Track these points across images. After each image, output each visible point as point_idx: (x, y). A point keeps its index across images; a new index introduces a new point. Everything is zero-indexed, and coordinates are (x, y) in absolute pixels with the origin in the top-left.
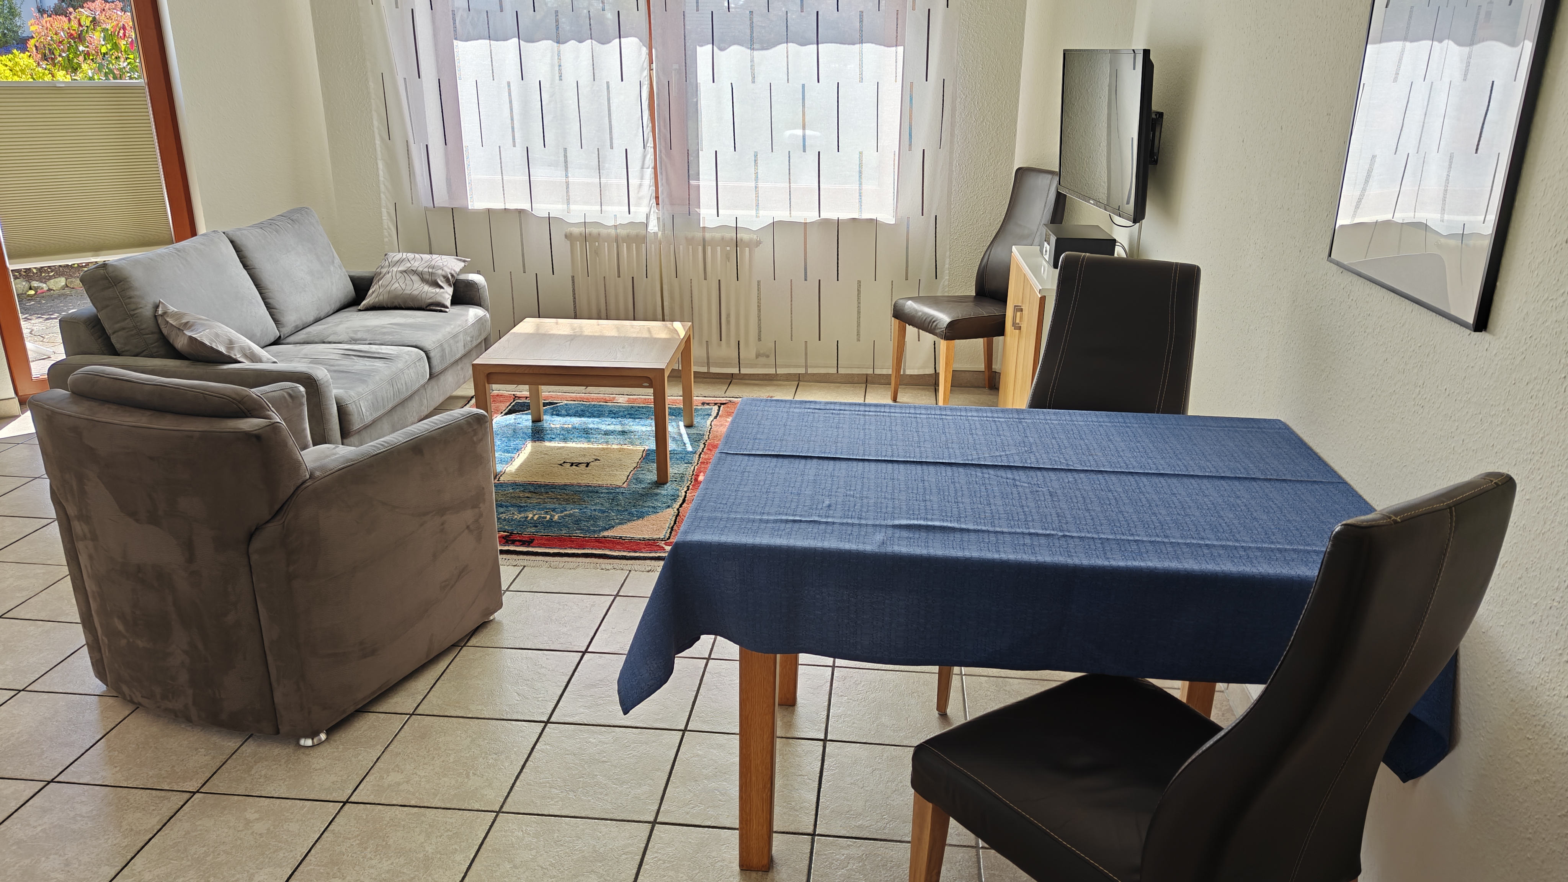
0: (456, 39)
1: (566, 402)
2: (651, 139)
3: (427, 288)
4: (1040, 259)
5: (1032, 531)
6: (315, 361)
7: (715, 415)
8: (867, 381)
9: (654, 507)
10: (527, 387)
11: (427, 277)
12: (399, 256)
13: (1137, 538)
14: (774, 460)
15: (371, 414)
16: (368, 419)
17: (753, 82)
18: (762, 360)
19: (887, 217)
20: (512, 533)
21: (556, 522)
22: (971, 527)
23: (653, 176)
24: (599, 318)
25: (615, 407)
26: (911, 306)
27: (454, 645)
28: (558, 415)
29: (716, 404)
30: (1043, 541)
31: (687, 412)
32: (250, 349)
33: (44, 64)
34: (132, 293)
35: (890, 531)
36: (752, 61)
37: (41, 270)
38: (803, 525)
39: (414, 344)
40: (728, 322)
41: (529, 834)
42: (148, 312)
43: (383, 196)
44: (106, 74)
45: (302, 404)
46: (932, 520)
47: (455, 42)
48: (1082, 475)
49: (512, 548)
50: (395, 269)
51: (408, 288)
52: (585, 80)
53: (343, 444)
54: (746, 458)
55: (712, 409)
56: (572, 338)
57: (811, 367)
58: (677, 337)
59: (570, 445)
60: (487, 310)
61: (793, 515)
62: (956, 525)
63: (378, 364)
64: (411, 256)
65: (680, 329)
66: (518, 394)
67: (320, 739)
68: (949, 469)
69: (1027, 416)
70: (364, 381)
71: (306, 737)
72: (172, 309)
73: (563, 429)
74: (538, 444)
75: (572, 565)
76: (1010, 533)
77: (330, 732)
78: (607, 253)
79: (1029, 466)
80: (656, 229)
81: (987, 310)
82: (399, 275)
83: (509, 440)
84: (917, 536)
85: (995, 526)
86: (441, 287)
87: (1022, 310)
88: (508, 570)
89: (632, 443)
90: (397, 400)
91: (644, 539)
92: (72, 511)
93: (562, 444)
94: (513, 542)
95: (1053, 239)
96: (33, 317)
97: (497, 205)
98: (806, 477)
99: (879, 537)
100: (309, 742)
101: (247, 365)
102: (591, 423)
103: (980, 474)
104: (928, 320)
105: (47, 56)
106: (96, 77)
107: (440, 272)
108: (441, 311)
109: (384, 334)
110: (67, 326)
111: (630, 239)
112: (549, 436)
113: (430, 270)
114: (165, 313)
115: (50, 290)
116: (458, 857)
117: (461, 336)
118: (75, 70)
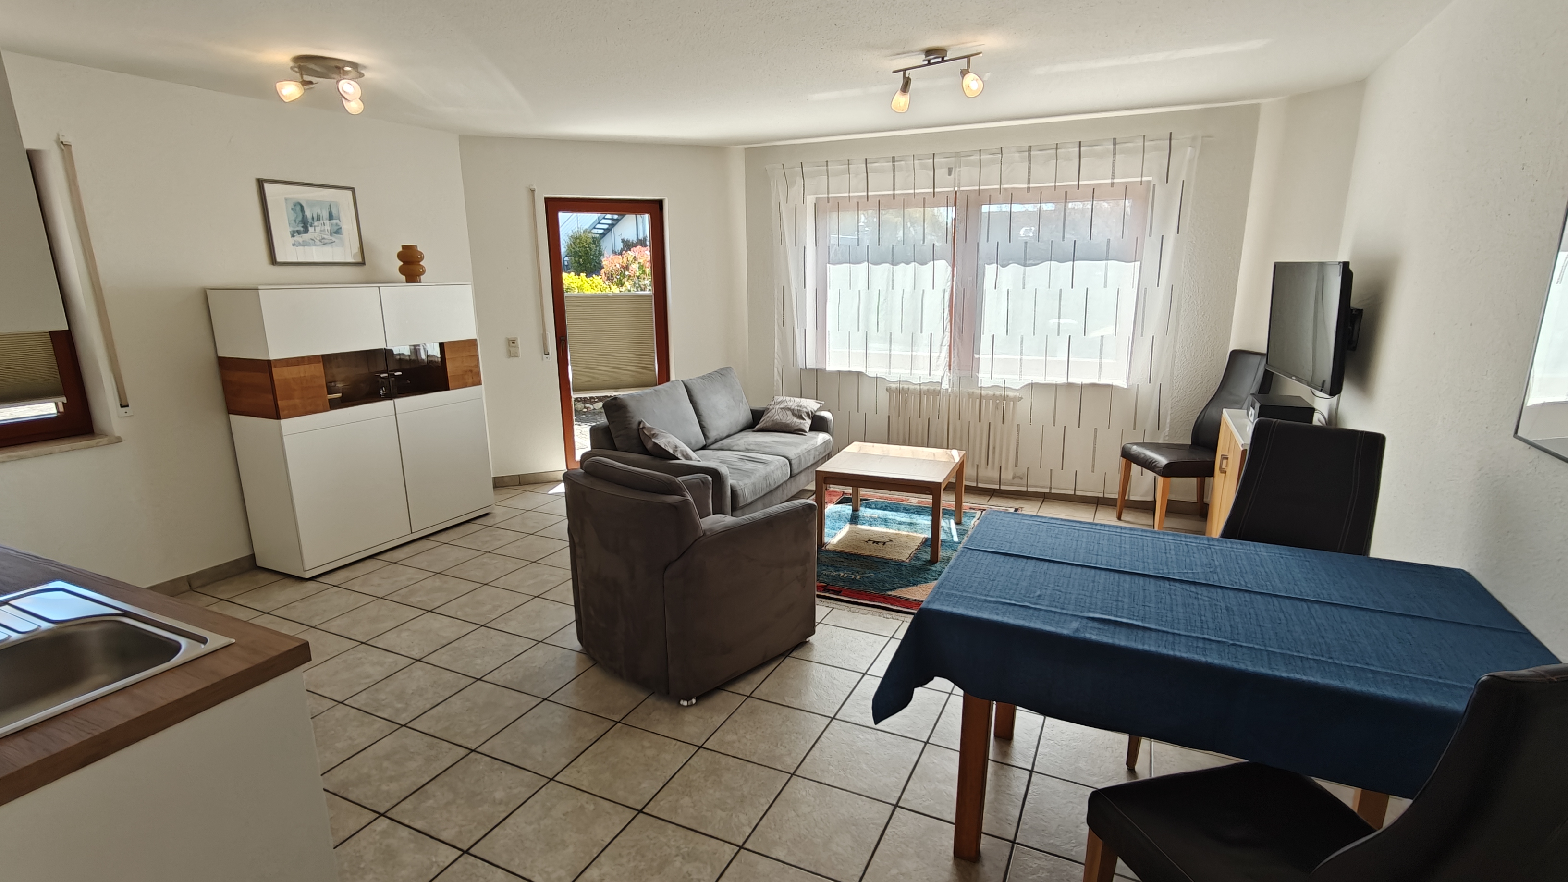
0: (829, 263)
1: (875, 499)
2: (949, 327)
3: (795, 420)
4: (1247, 421)
5: (1206, 636)
6: (723, 462)
7: (978, 517)
8: (1098, 502)
9: (925, 579)
10: (851, 488)
11: (796, 412)
12: (781, 398)
13: (1302, 655)
14: (1003, 557)
15: (751, 498)
16: (749, 500)
17: (1024, 288)
18: (1017, 481)
19: (1121, 382)
20: (828, 584)
21: (857, 580)
22: (1153, 626)
23: (948, 351)
24: (904, 444)
25: (908, 505)
26: (1135, 449)
27: (781, 655)
28: (869, 508)
29: (979, 509)
30: (1214, 646)
31: (958, 514)
32: (686, 451)
33: (607, 282)
34: (628, 415)
35: (1085, 621)
36: (1024, 274)
37: (591, 398)
38: (1016, 608)
39: (782, 455)
40: (994, 452)
41: (810, 794)
42: (635, 426)
43: (776, 361)
44: (637, 288)
45: (709, 488)
46: (1121, 617)
47: (828, 265)
48: (1258, 597)
49: (827, 595)
50: (778, 407)
51: (785, 419)
52: (909, 288)
53: (732, 516)
54: (982, 553)
55: (976, 513)
56: (882, 457)
57: (1054, 488)
58: (952, 460)
59: (874, 528)
60: (832, 435)
61: (1010, 599)
62: (1140, 623)
63: (759, 466)
64: (788, 398)
65: (956, 455)
66: (846, 491)
67: (692, 702)
68: (1142, 579)
69: (1216, 543)
70: (749, 477)
71: (684, 700)
72: (648, 425)
73: (871, 517)
74: (853, 526)
75: (862, 611)
76: (1185, 636)
77: (698, 699)
78: (913, 403)
79: (1212, 583)
80: (947, 387)
81: (1199, 457)
82: (780, 410)
83: (836, 522)
84: (1106, 628)
85: (1173, 629)
86: (804, 419)
87: (1227, 459)
88: (821, 610)
89: (916, 532)
90: (768, 490)
91: (916, 600)
92: (576, 540)
93: (868, 528)
94: (828, 591)
95: (1257, 405)
96: (583, 424)
97: (844, 368)
98: (1024, 573)
99: (1075, 625)
100: (685, 703)
101: (683, 461)
102: (890, 515)
103: (1168, 586)
104: (1150, 461)
105: (610, 278)
106: (632, 289)
107: (805, 410)
108: (802, 435)
109: (766, 447)
110: (593, 431)
111: (928, 393)
112: (861, 522)
113: (799, 408)
114: (644, 427)
115: (594, 409)
116: (763, 801)
117: (813, 452)
118: (622, 285)
